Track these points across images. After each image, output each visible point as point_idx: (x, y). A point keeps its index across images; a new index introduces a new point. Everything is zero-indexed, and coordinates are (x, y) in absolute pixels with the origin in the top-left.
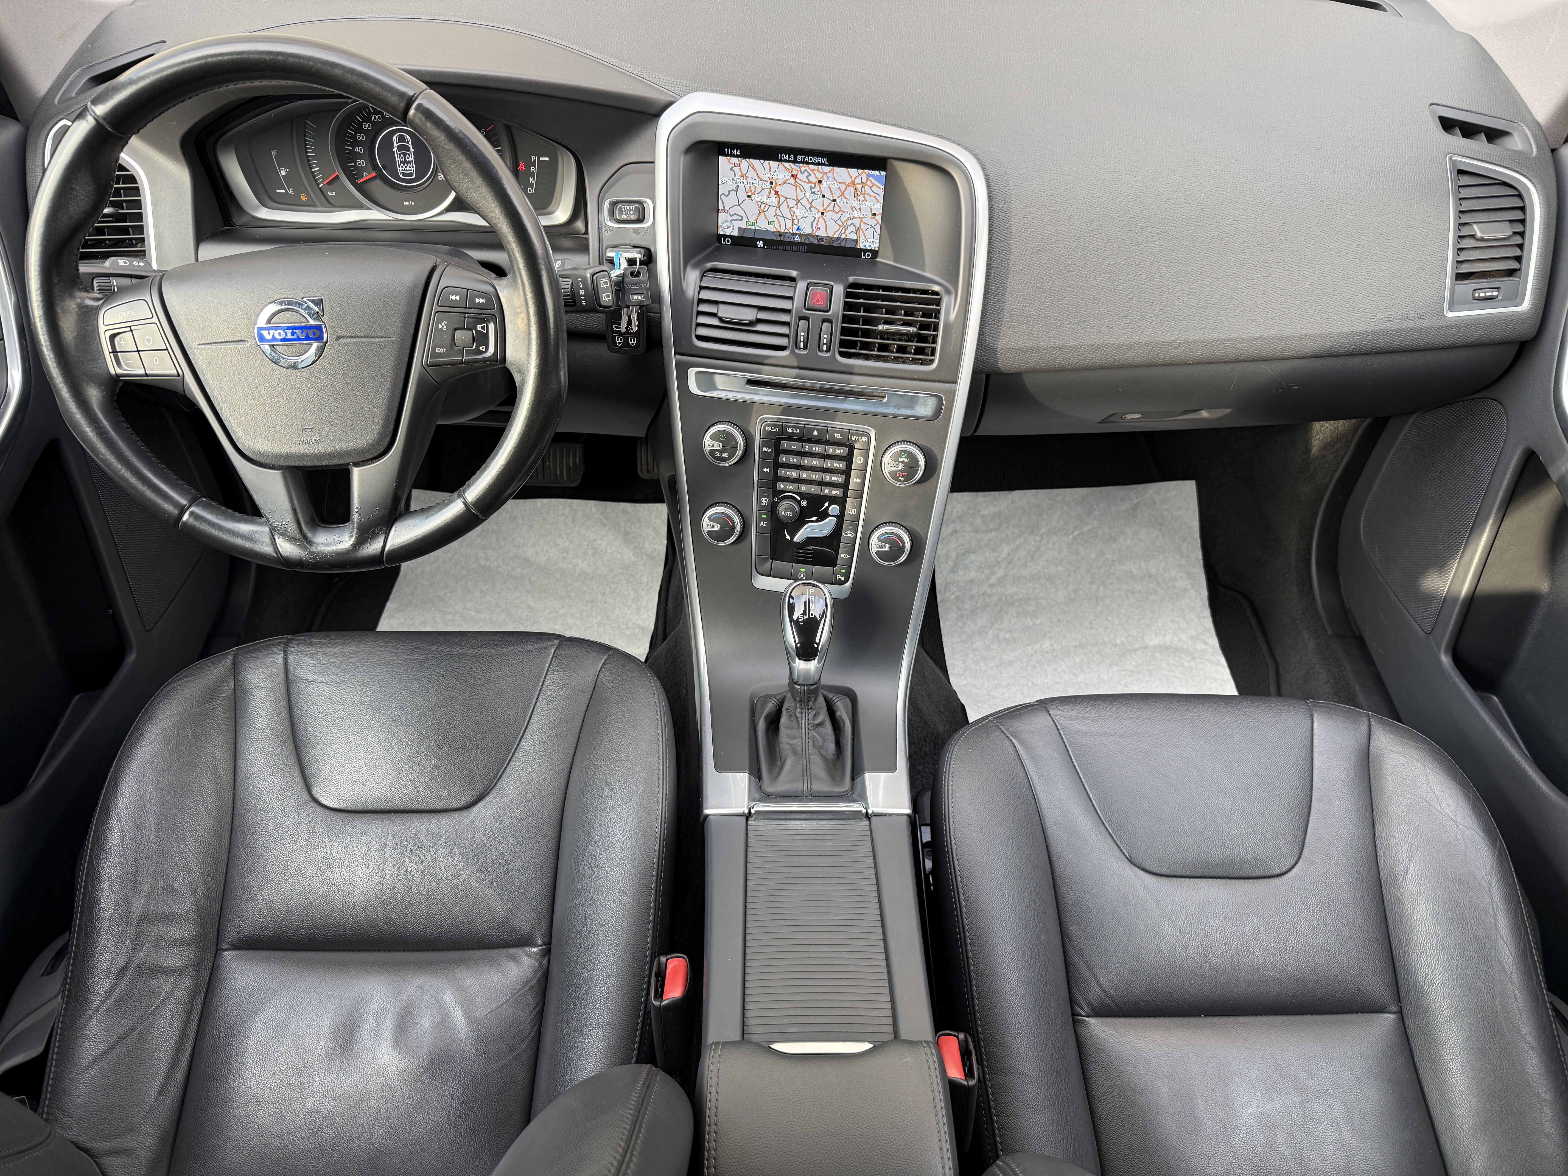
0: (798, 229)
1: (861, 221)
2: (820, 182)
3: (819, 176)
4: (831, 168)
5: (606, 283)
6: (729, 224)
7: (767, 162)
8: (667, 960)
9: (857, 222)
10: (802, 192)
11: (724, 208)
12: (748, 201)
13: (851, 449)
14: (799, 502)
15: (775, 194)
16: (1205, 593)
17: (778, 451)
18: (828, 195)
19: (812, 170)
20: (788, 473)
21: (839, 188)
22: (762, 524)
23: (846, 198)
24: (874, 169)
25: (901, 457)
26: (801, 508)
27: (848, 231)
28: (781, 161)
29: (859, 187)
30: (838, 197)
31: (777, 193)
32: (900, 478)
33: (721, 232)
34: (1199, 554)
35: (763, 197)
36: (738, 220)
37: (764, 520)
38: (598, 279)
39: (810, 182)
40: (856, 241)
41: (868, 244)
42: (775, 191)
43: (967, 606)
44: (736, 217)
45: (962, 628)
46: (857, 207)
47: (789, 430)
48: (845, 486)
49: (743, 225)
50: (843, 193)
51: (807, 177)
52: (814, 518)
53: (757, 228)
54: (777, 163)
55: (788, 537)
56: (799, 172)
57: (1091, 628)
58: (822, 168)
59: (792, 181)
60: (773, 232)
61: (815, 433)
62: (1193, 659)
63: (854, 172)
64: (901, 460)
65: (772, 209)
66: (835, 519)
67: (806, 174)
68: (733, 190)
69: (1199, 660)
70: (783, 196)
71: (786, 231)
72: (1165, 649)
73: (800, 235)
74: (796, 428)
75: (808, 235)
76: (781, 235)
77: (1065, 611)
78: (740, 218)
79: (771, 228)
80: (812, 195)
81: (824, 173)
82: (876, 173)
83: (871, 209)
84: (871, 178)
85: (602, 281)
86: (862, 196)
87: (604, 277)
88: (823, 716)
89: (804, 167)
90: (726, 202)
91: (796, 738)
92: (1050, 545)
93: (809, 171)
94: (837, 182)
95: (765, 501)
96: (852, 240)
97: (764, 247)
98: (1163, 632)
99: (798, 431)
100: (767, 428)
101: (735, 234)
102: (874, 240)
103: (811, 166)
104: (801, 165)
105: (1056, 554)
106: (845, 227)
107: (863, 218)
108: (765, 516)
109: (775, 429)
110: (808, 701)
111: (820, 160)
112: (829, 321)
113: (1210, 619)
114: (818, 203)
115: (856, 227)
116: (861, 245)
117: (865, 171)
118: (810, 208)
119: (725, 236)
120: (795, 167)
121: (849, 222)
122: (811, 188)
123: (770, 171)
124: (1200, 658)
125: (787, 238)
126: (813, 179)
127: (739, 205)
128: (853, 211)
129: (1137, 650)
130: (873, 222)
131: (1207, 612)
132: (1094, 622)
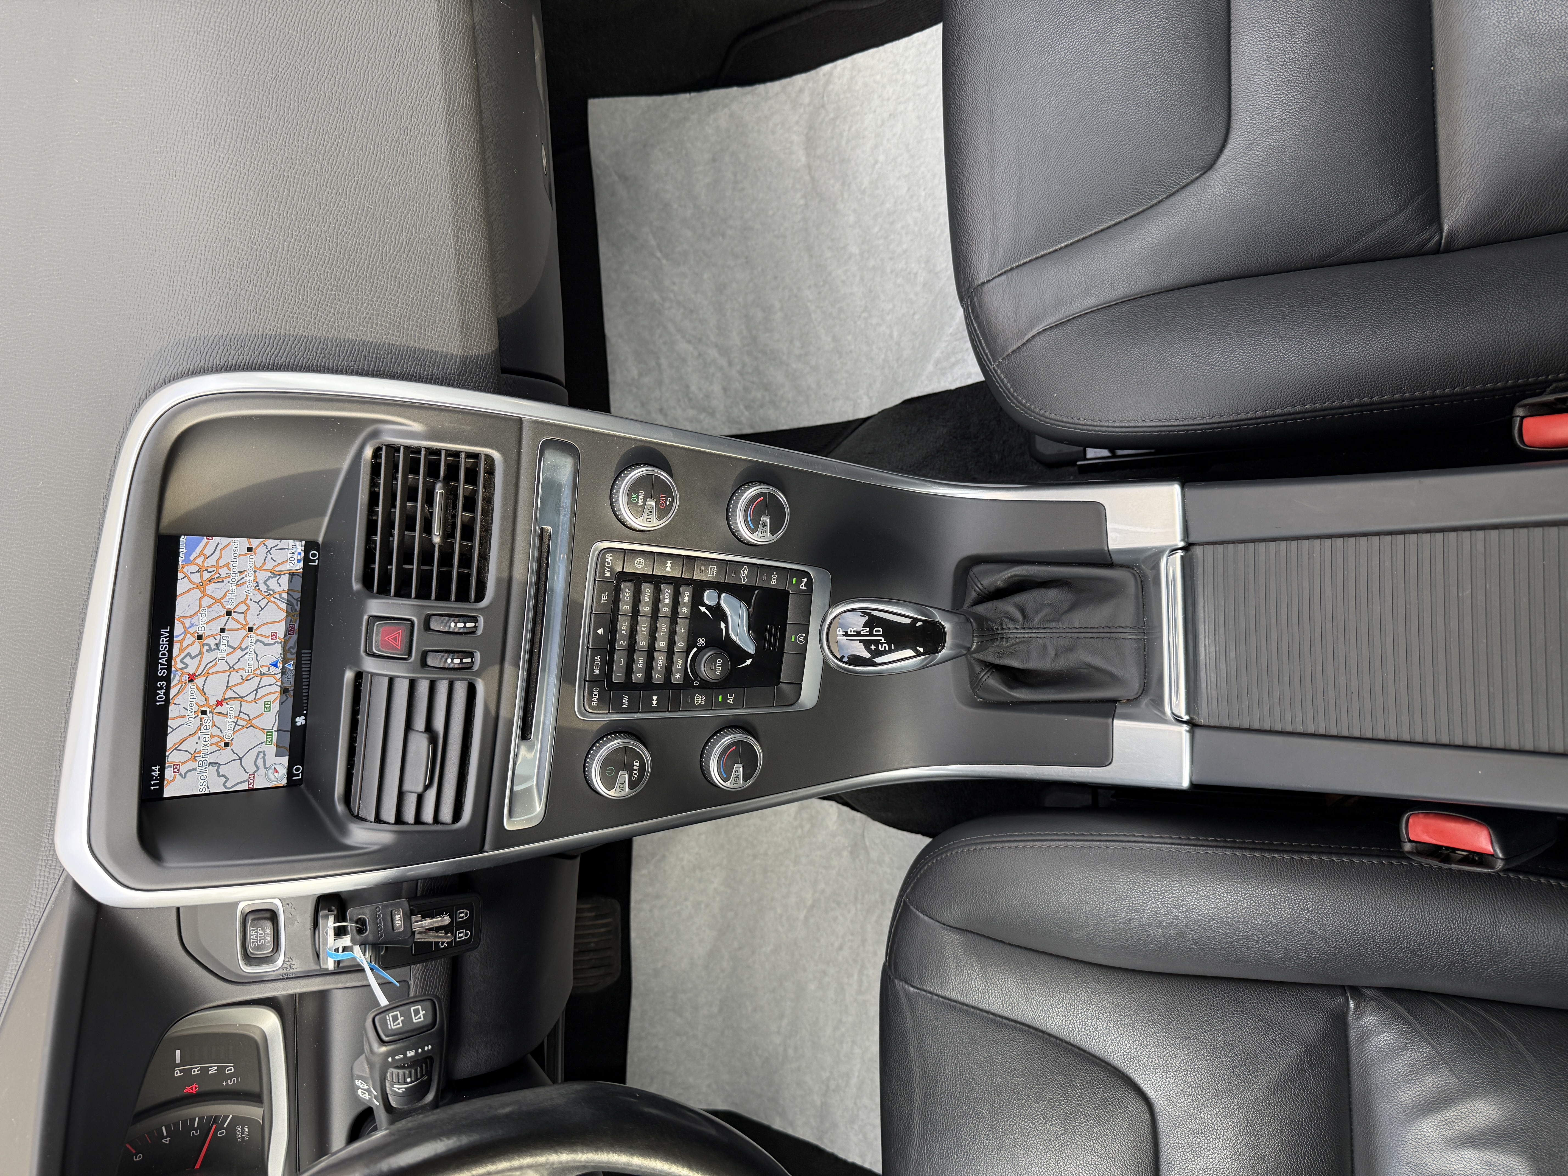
0: (275, 665)
1: (260, 569)
2: (200, 637)
3: (190, 639)
4: (176, 622)
5: (395, 1018)
6: (271, 771)
7: (170, 723)
8: (1410, 841)
9: (262, 576)
10: (216, 663)
11: (245, 781)
12: (234, 746)
13: (623, 576)
14: (700, 649)
15: (222, 705)
16: (735, 90)
17: (628, 686)
18: (220, 623)
19: (181, 651)
20: (659, 668)
21: (209, 607)
22: (730, 701)
23: (225, 595)
24: (177, 555)
25: (638, 502)
26: (708, 645)
27: (277, 588)
28: (167, 701)
29: (206, 576)
30: (224, 607)
31: (219, 703)
32: (668, 503)
33: (284, 782)
34: (684, 98)
35: (226, 725)
36: (264, 758)
37: (725, 699)
38: (390, 1033)
39: (201, 653)
40: (292, 575)
41: (295, 556)
42: (217, 706)
43: (759, 395)
44: (260, 762)
45: (789, 402)
46: (238, 578)
47: (596, 671)
48: (677, 583)
49: (271, 750)
50: (217, 601)
51: (192, 658)
52: (723, 625)
53: (276, 728)
54: (172, 708)
55: (749, 662)
56: (185, 670)
57: (785, 237)
58: (178, 636)
59: (199, 681)
60: (281, 703)
61: (600, 631)
62: (823, 106)
63: (182, 586)
64: (641, 503)
65: (246, 708)
66: (723, 595)
67: (187, 660)
68: (217, 771)
69: (825, 98)
70: (225, 693)
71: (279, 683)
72: (810, 143)
73: (285, 661)
74: (593, 660)
75: (284, 649)
76: (285, 691)
77: (763, 270)
78: (261, 755)
79: (275, 707)
80: (221, 648)
81: (186, 631)
82: (183, 550)
83: (240, 555)
84: (192, 558)
85: (392, 1026)
86: (220, 571)
87: (384, 1022)
88: (1008, 606)
89: (177, 664)
90: (237, 781)
91: (1045, 646)
92: (676, 288)
93: (183, 655)
94: (199, 611)
95: (700, 699)
96: (291, 581)
97: (305, 715)
98: (788, 145)
99: (598, 658)
100: (594, 704)
101: (285, 760)
102: (290, 547)
103: (175, 652)
104: (173, 669)
105: (687, 281)
106: (270, 594)
107: (255, 567)
108: (720, 697)
109: (596, 692)
110: (993, 629)
111: (163, 641)
112: (427, 619)
113: (769, 85)
114: (234, 637)
115: (270, 577)
116: (298, 567)
117: (180, 567)
118: (242, 650)
119: (290, 775)
120: (177, 678)
121: (263, 588)
122: (209, 651)
123: (185, 716)
124: (823, 97)
125: (290, 681)
126: (195, 649)
127: (240, 759)
128: (245, 583)
129: (813, 178)
130: (261, 551)
131: (760, 88)
132: (776, 232)
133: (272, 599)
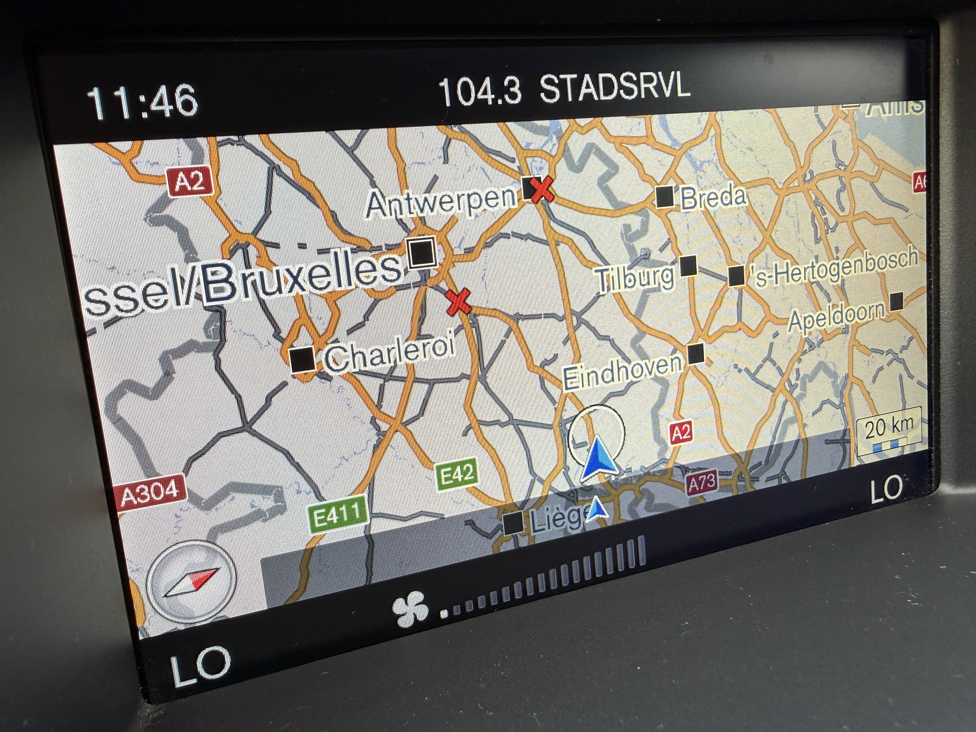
0: (595, 462)
1: (855, 344)
2: (665, 196)
3: (656, 165)
4: (705, 116)
9: (837, 352)
10: (588, 264)
15: (451, 312)
19: (622, 143)
21: (751, 211)
27: (808, 406)
30: (752, 257)
39: (618, 207)
40: (844, 440)
41: (890, 435)
42: (449, 294)
46: (828, 283)
50: (767, 233)
51: (603, 182)
54: (433, 134)
56: (562, 166)
58: (665, 127)
67: (594, 167)
70: (495, 313)
71: (537, 492)
75: (648, 475)
80: (637, 271)
81: (680, 150)
83: (883, 276)
86: (843, 226)
89: (581, 134)
93: (609, 149)
94: (738, 182)
96: (829, 440)
102: (905, 416)
104: (564, 123)
106: (793, 387)
107: (857, 327)
114: (670, 306)
115: (834, 375)
116: (864, 452)
118: (635, 343)
120: (537, 141)
121: (808, 364)
123: (404, 184)
126: (629, 187)
128: (818, 307)
133: (781, 399)
